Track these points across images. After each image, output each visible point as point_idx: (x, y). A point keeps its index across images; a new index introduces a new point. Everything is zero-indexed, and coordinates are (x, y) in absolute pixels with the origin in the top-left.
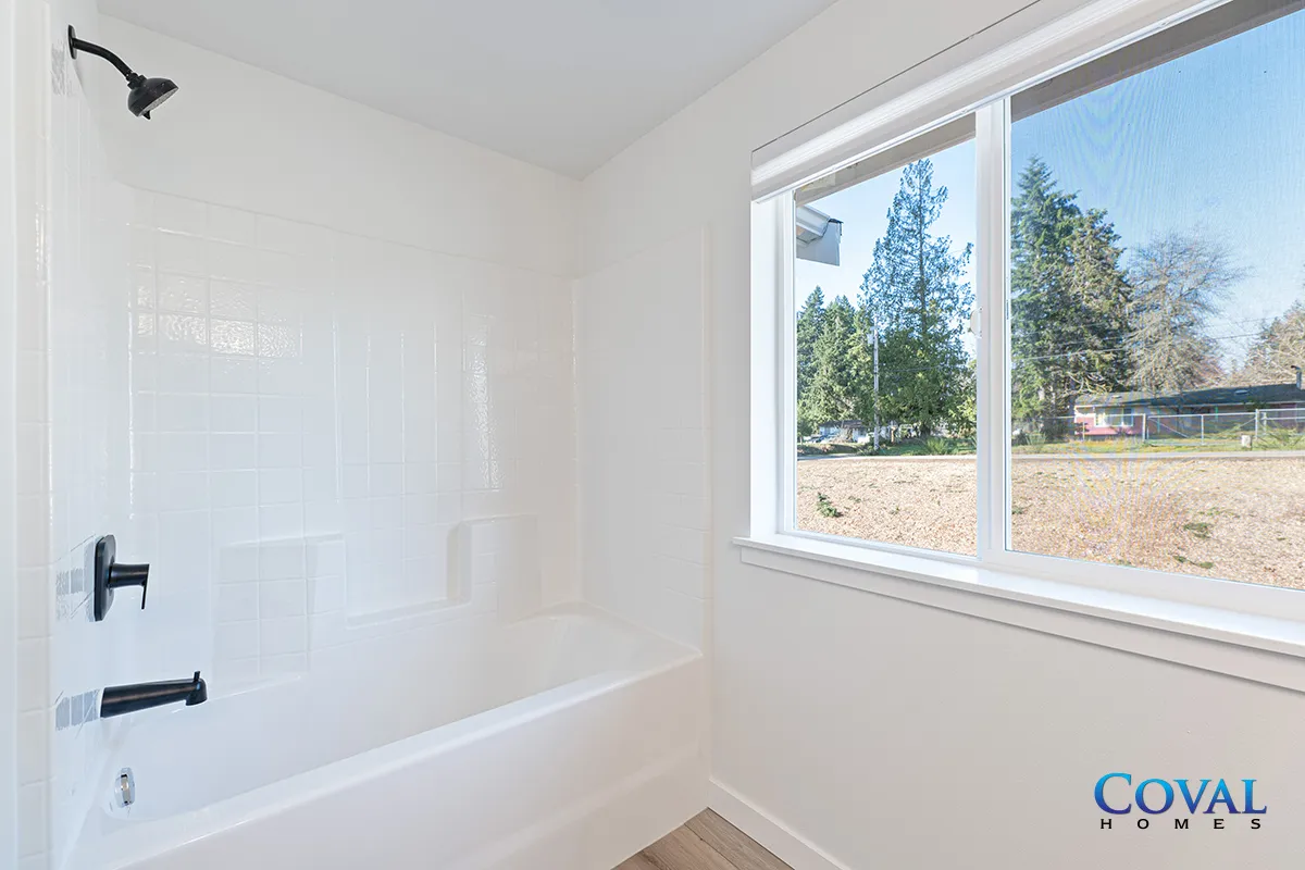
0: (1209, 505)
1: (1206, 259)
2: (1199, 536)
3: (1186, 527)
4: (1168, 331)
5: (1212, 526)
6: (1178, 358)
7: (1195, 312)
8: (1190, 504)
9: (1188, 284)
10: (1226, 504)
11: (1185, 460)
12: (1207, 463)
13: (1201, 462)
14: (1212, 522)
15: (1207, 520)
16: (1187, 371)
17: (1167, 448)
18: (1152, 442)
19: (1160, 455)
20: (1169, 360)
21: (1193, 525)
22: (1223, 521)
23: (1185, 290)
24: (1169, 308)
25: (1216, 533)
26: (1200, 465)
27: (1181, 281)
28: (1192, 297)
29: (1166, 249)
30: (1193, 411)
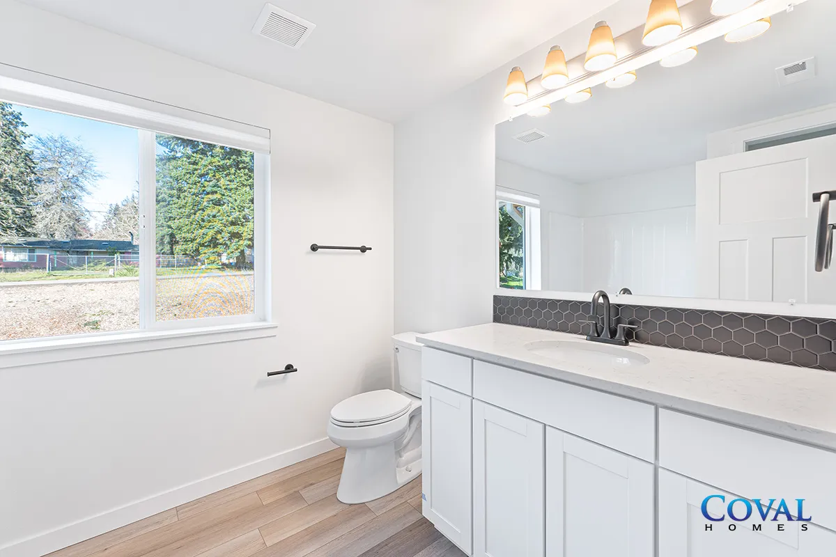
0: (98, 310)
1: (84, 160)
2: (93, 329)
3: (86, 325)
4: (59, 199)
5: (100, 322)
6: (67, 218)
7: (77, 191)
8: (87, 310)
9: (72, 172)
10: (107, 308)
11: (81, 284)
12: (93, 285)
13: (90, 285)
14: (100, 319)
15: (97, 318)
16: (72, 228)
17: (64, 276)
18: (53, 272)
19: (59, 281)
20: (60, 219)
21: (89, 323)
22: (105, 317)
23: (70, 175)
24: (60, 184)
25: (102, 325)
26: (90, 286)
27: (68, 169)
28: (74, 181)
29: (58, 145)
30: (78, 253)
